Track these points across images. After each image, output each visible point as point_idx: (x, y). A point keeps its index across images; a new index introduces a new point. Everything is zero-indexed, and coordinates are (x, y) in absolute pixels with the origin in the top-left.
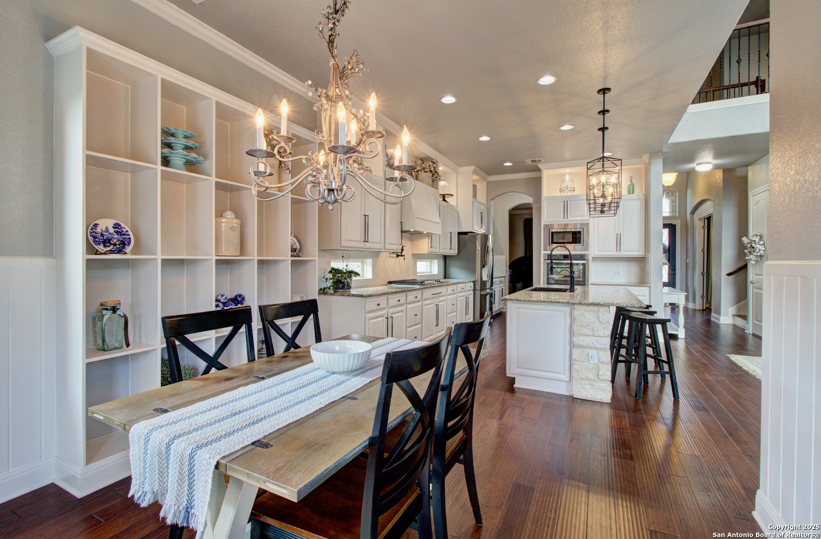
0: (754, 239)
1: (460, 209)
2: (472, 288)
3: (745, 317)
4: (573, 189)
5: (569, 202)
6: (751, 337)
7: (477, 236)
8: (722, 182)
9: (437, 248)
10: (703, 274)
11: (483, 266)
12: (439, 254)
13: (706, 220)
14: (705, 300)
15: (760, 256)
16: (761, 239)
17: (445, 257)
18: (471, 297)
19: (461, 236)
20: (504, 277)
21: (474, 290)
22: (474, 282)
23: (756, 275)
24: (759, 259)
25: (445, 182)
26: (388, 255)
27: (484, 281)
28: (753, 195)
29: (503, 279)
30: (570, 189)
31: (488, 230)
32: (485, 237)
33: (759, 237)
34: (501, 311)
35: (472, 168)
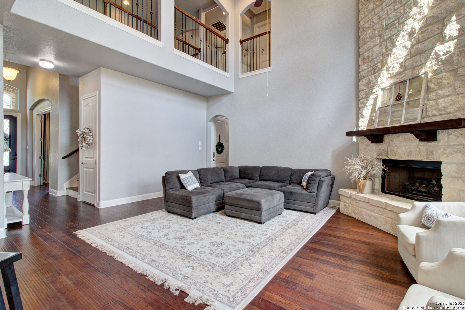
0: (86, 131)
3: (76, 189)
6: (81, 205)
8: (58, 86)
10: (40, 158)
13: (43, 116)
14: (42, 178)
15: (90, 144)
16: (90, 131)
23: (86, 158)
24: (89, 146)
28: (84, 99)
33: (89, 130)
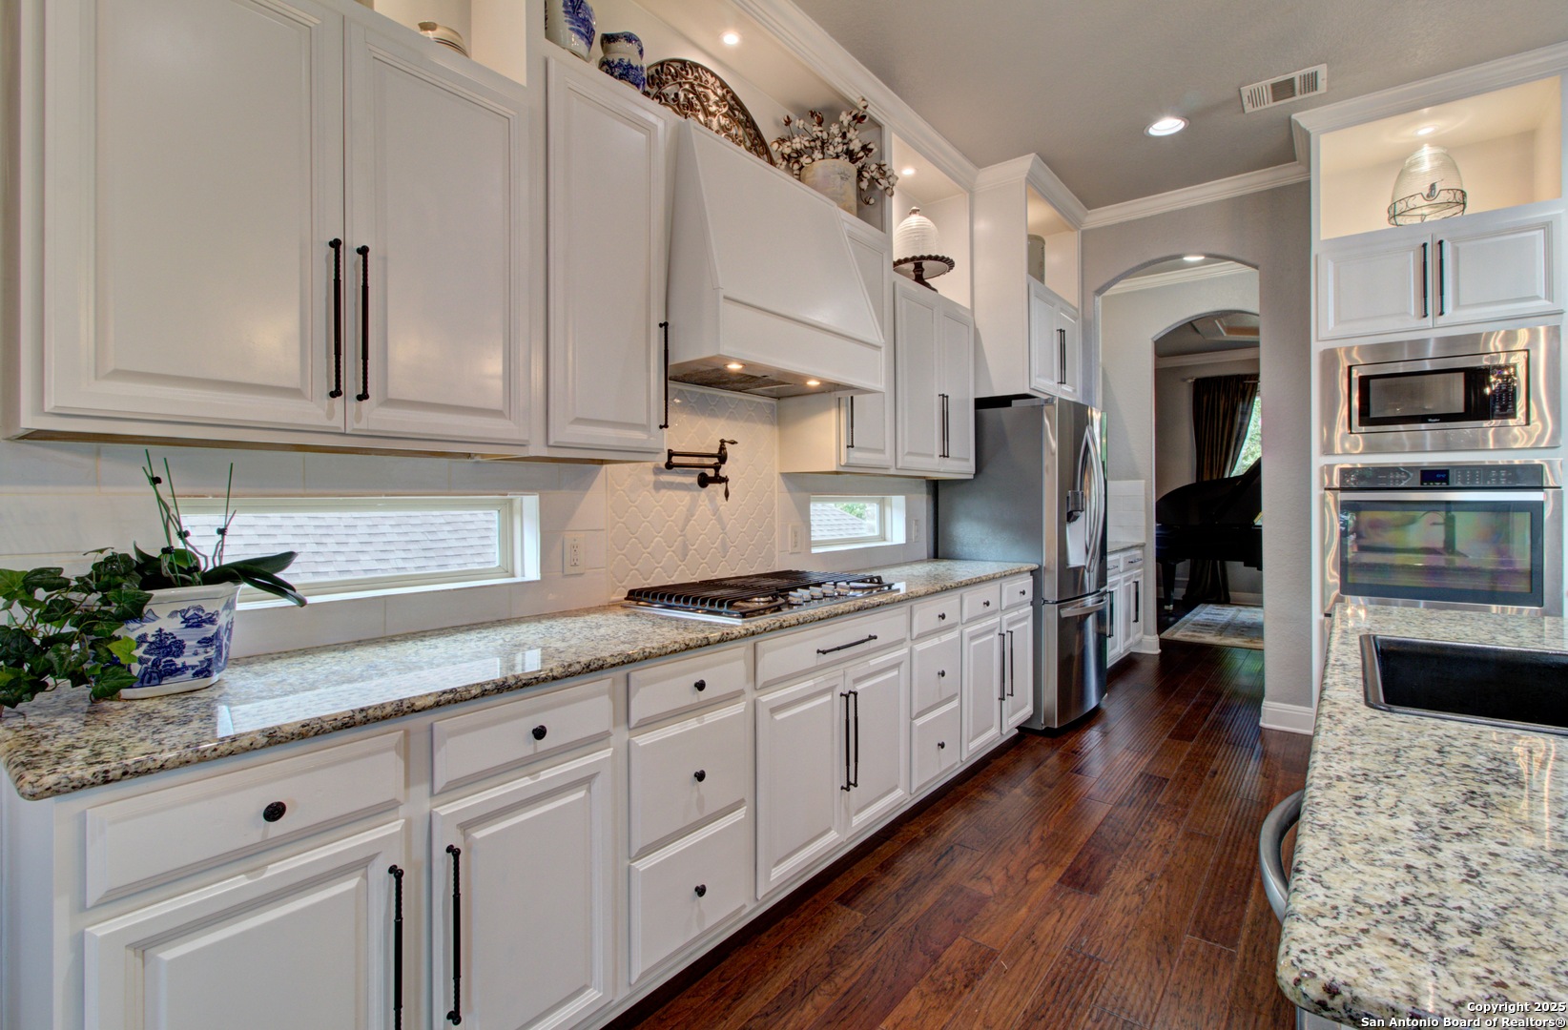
1: (982, 320)
2: (1029, 595)
4: (1459, 195)
5: (1447, 248)
7: (1046, 408)
9: (882, 451)
11: (1071, 517)
12: (892, 471)
17: (936, 488)
18: (1024, 631)
19: (989, 413)
20: (1141, 546)
21: (1038, 602)
22: (1036, 574)
25: (923, 219)
26: (651, 478)
27: (1077, 570)
29: (1138, 553)
30: (1443, 197)
31: (1088, 391)
32: (1076, 417)
34: (1134, 650)
35: (1024, 165)
